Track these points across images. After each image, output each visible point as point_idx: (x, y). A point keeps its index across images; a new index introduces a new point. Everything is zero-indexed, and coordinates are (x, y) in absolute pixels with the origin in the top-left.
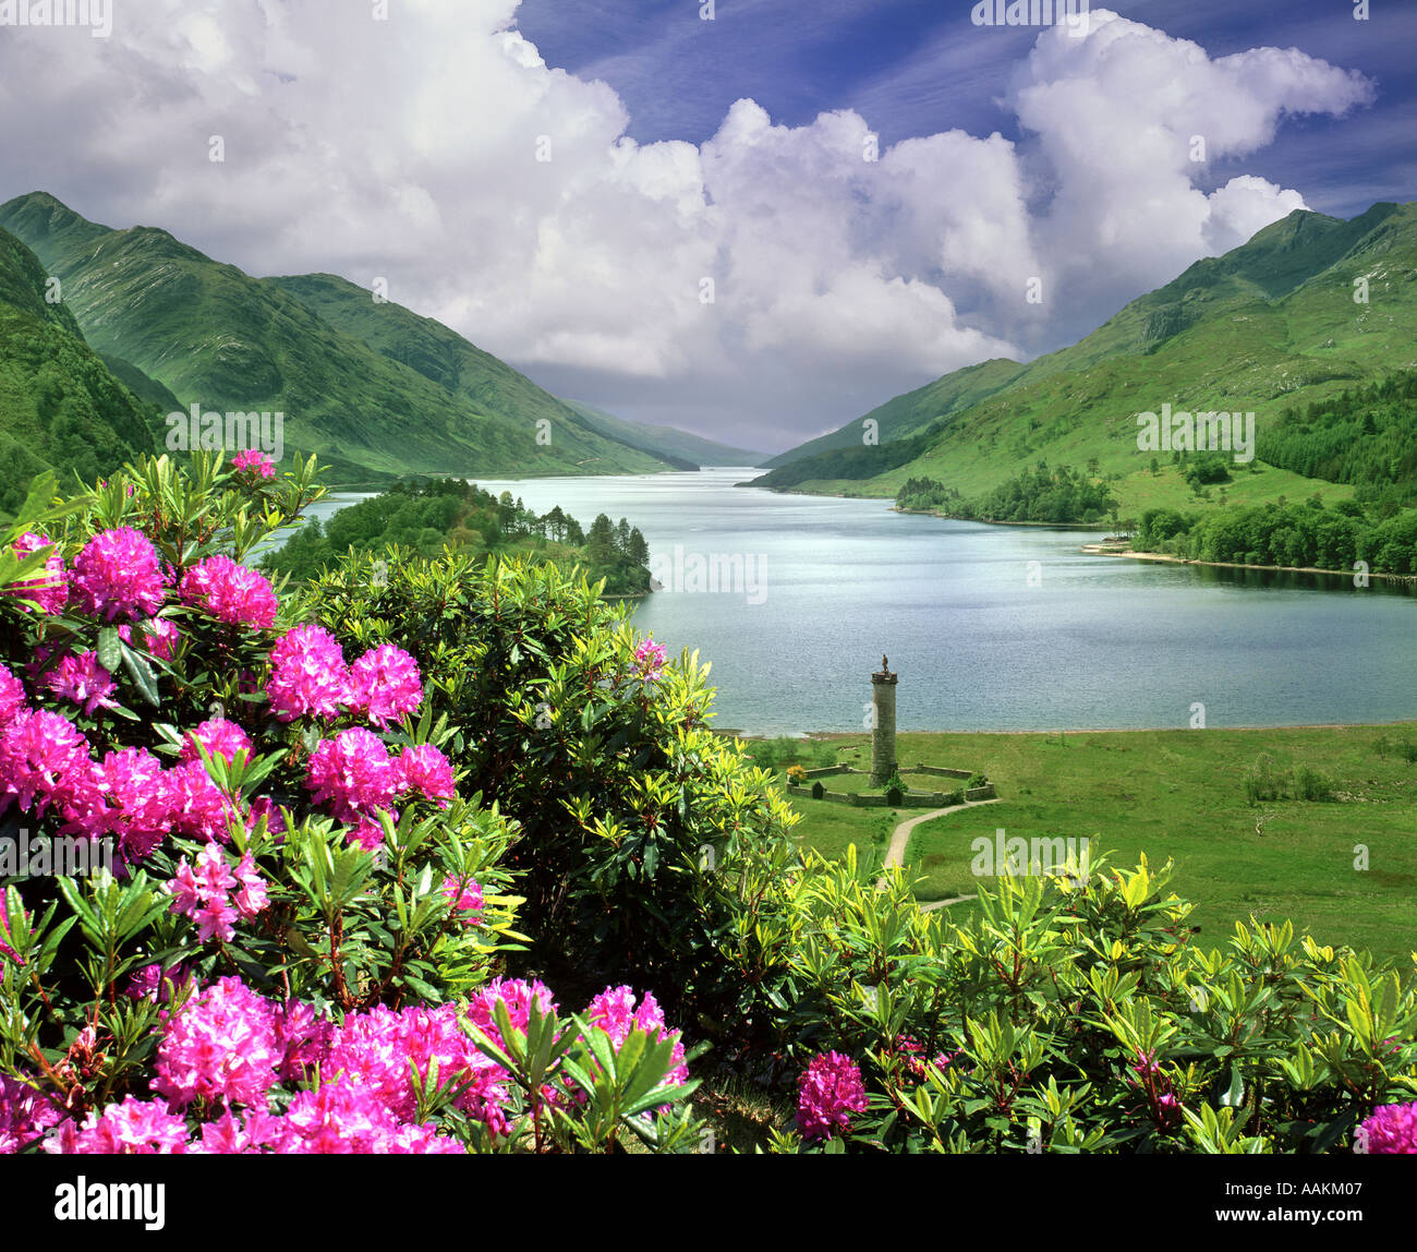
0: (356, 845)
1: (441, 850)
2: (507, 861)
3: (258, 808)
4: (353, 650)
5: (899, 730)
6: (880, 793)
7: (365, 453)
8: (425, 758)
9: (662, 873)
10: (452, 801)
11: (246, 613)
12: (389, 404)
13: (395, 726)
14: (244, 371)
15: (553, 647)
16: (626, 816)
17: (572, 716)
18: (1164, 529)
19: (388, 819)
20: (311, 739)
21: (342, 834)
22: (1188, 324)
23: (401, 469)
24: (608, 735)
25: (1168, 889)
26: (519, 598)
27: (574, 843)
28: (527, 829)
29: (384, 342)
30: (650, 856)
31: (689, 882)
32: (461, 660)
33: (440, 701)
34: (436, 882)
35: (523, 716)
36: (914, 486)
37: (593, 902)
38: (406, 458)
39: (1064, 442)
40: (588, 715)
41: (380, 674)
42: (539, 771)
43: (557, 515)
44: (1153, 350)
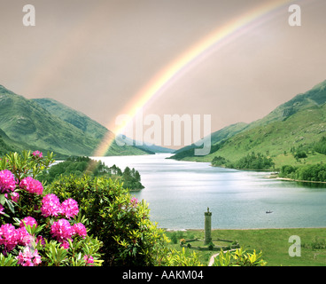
0: (62, 247)
1: (83, 249)
2: (99, 251)
3: (39, 238)
4: (62, 200)
5: (212, 229)
6: (207, 247)
7: (60, 149)
8: (79, 226)
9: (137, 254)
10: (86, 236)
11: (36, 191)
12: (66, 135)
13: (72, 218)
14: (25, 126)
15: (111, 199)
16: (128, 240)
17: (115, 216)
18: (288, 171)
19: (70, 241)
20: (52, 222)
21: (59, 245)
22: (295, 112)
23: (70, 154)
24: (124, 221)
25: (260, 259)
26: (102, 187)
27: (116, 247)
28: (104, 244)
29: (65, 117)
30: (134, 250)
31: (144, 256)
32: (88, 203)
33: (83, 212)
34: (82, 256)
35: (103, 216)
36: (216, 159)
37: (120, 261)
38: (71, 151)
39: (259, 146)
40: (119, 216)
41: (68, 205)
42: (107, 229)
43: (114, 167)
44: (285, 120)
